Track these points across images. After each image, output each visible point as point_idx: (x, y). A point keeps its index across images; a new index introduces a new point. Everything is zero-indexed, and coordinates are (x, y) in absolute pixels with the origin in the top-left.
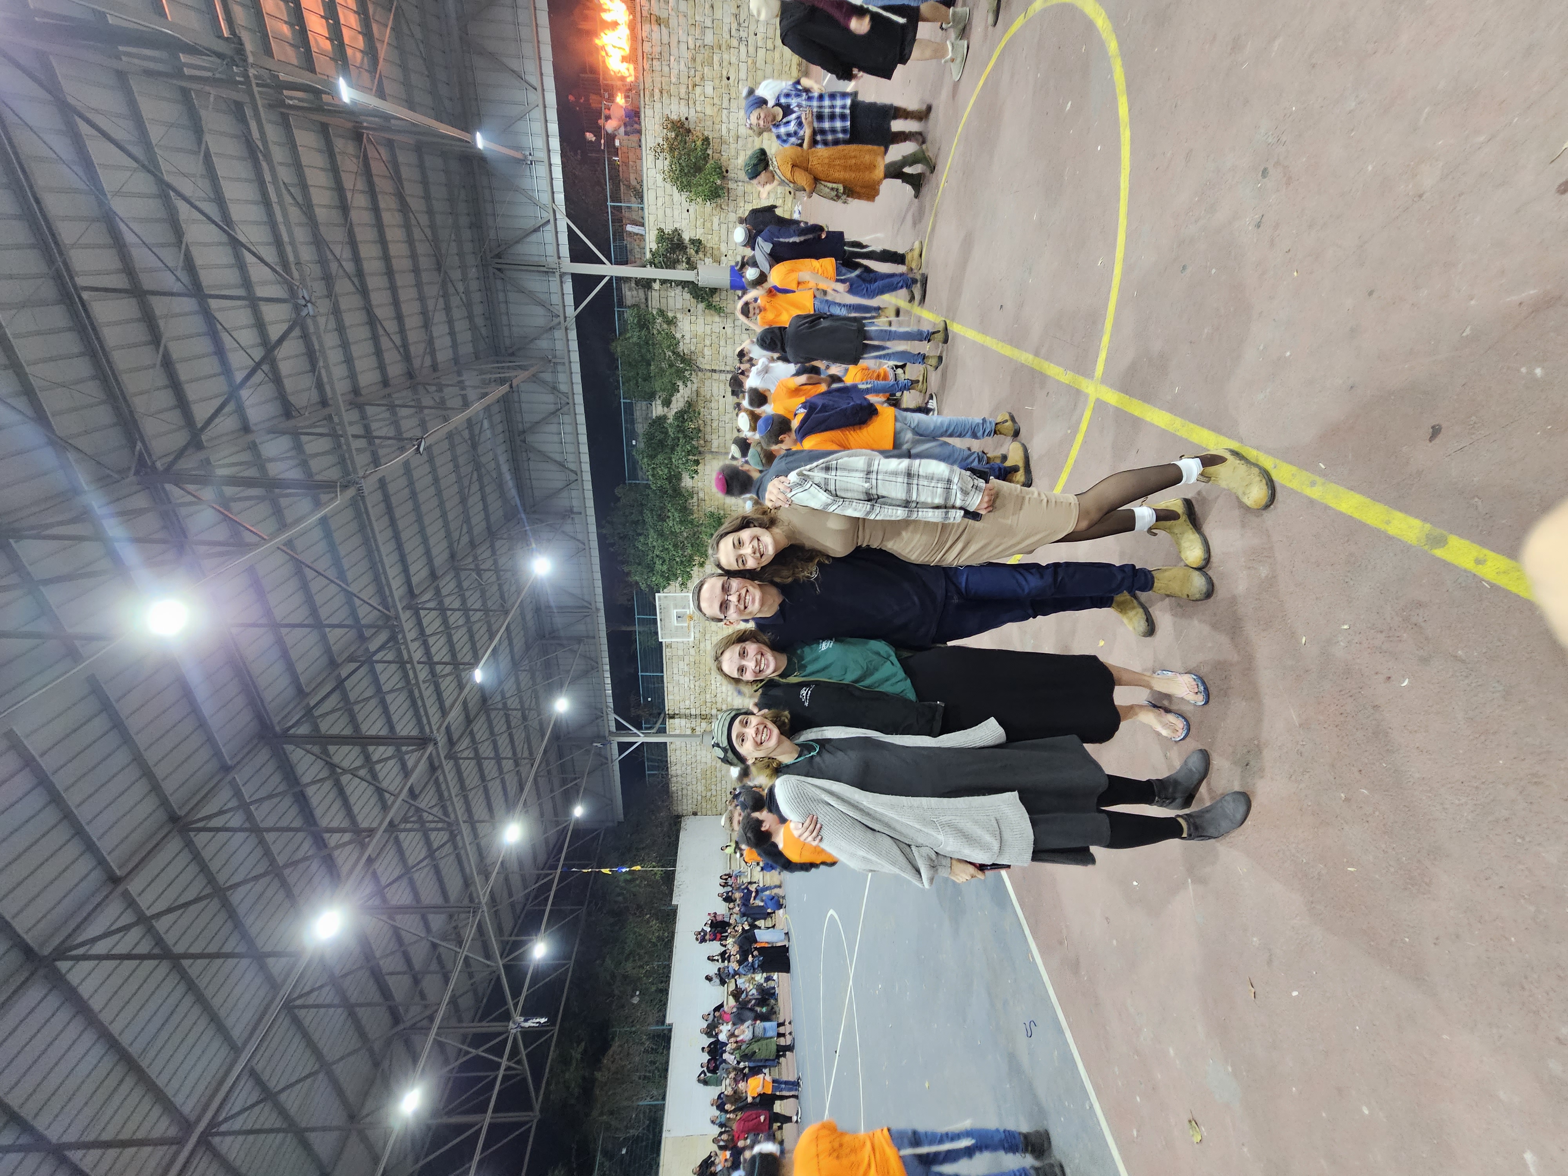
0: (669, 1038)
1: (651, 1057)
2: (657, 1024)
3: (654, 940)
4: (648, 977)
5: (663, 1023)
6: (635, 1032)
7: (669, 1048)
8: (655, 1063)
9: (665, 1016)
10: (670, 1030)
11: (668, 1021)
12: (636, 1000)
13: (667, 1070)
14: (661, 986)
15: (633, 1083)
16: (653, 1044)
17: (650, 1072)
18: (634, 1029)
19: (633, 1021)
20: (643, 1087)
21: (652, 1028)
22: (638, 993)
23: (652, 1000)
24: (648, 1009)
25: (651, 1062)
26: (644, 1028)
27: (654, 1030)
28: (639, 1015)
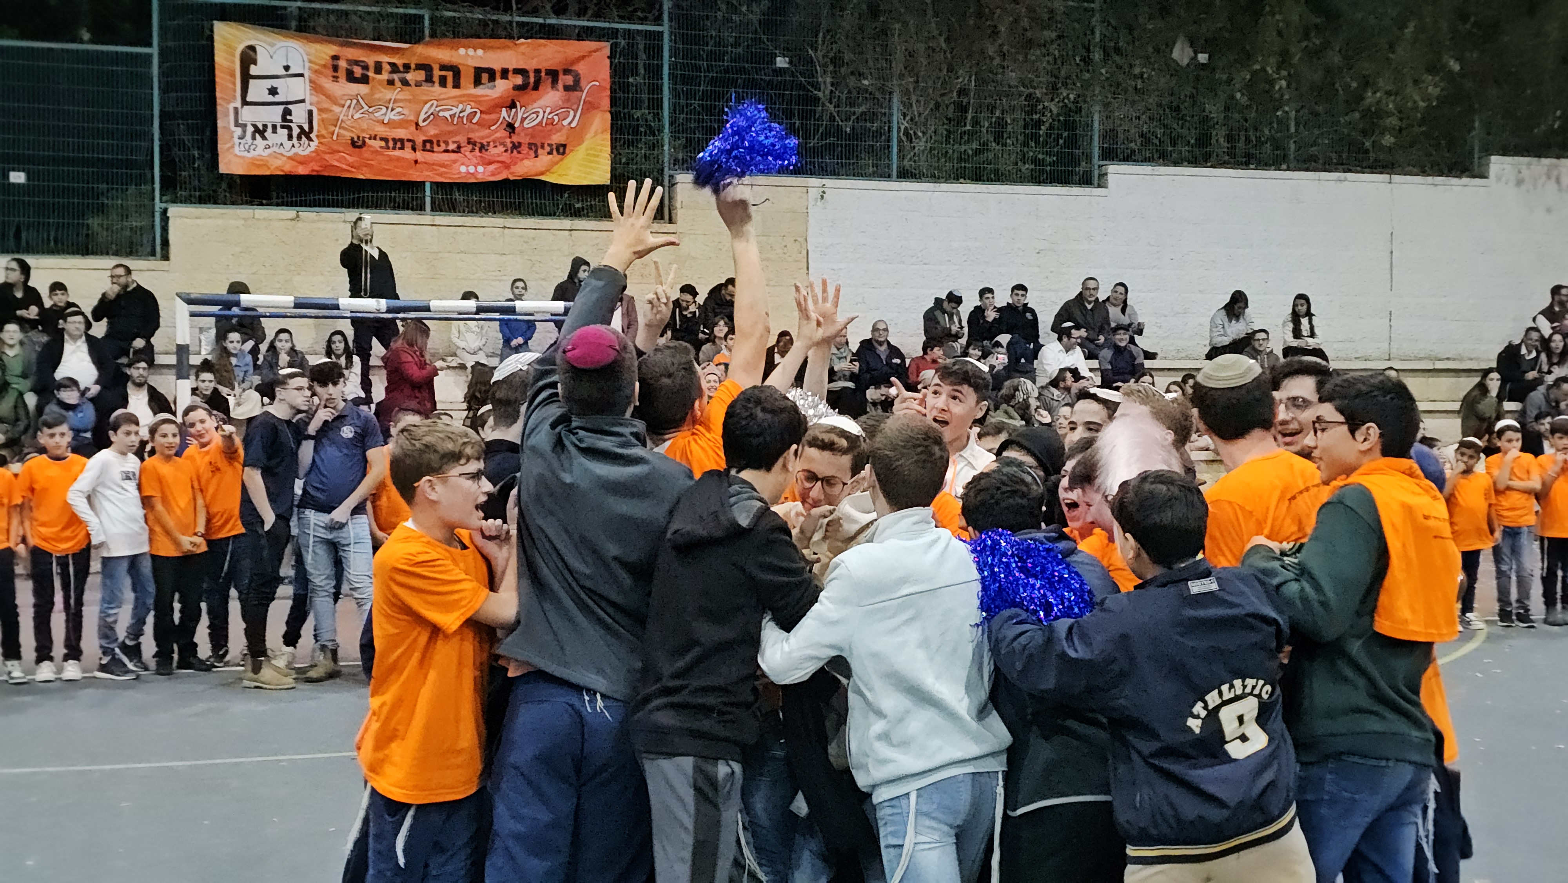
0: (1062, 178)
1: (1015, 122)
2: (1109, 135)
3: (1370, 98)
4: (1249, 87)
5: (1111, 155)
6: (1087, 60)
7: (1038, 178)
8: (999, 137)
9: (1128, 158)
10: (1086, 180)
11: (1116, 172)
12: (1181, 53)
13: (978, 177)
14: (1219, 136)
15: (950, 70)
16: (1051, 128)
17: (976, 122)
18: (1097, 56)
19: (1118, 51)
20: (937, 106)
21: (1096, 117)
22: (1203, 58)
23: (1177, 109)
24: (1152, 100)
25: (1001, 124)
26: (1098, 90)
27: (1089, 126)
28: (1137, 71)
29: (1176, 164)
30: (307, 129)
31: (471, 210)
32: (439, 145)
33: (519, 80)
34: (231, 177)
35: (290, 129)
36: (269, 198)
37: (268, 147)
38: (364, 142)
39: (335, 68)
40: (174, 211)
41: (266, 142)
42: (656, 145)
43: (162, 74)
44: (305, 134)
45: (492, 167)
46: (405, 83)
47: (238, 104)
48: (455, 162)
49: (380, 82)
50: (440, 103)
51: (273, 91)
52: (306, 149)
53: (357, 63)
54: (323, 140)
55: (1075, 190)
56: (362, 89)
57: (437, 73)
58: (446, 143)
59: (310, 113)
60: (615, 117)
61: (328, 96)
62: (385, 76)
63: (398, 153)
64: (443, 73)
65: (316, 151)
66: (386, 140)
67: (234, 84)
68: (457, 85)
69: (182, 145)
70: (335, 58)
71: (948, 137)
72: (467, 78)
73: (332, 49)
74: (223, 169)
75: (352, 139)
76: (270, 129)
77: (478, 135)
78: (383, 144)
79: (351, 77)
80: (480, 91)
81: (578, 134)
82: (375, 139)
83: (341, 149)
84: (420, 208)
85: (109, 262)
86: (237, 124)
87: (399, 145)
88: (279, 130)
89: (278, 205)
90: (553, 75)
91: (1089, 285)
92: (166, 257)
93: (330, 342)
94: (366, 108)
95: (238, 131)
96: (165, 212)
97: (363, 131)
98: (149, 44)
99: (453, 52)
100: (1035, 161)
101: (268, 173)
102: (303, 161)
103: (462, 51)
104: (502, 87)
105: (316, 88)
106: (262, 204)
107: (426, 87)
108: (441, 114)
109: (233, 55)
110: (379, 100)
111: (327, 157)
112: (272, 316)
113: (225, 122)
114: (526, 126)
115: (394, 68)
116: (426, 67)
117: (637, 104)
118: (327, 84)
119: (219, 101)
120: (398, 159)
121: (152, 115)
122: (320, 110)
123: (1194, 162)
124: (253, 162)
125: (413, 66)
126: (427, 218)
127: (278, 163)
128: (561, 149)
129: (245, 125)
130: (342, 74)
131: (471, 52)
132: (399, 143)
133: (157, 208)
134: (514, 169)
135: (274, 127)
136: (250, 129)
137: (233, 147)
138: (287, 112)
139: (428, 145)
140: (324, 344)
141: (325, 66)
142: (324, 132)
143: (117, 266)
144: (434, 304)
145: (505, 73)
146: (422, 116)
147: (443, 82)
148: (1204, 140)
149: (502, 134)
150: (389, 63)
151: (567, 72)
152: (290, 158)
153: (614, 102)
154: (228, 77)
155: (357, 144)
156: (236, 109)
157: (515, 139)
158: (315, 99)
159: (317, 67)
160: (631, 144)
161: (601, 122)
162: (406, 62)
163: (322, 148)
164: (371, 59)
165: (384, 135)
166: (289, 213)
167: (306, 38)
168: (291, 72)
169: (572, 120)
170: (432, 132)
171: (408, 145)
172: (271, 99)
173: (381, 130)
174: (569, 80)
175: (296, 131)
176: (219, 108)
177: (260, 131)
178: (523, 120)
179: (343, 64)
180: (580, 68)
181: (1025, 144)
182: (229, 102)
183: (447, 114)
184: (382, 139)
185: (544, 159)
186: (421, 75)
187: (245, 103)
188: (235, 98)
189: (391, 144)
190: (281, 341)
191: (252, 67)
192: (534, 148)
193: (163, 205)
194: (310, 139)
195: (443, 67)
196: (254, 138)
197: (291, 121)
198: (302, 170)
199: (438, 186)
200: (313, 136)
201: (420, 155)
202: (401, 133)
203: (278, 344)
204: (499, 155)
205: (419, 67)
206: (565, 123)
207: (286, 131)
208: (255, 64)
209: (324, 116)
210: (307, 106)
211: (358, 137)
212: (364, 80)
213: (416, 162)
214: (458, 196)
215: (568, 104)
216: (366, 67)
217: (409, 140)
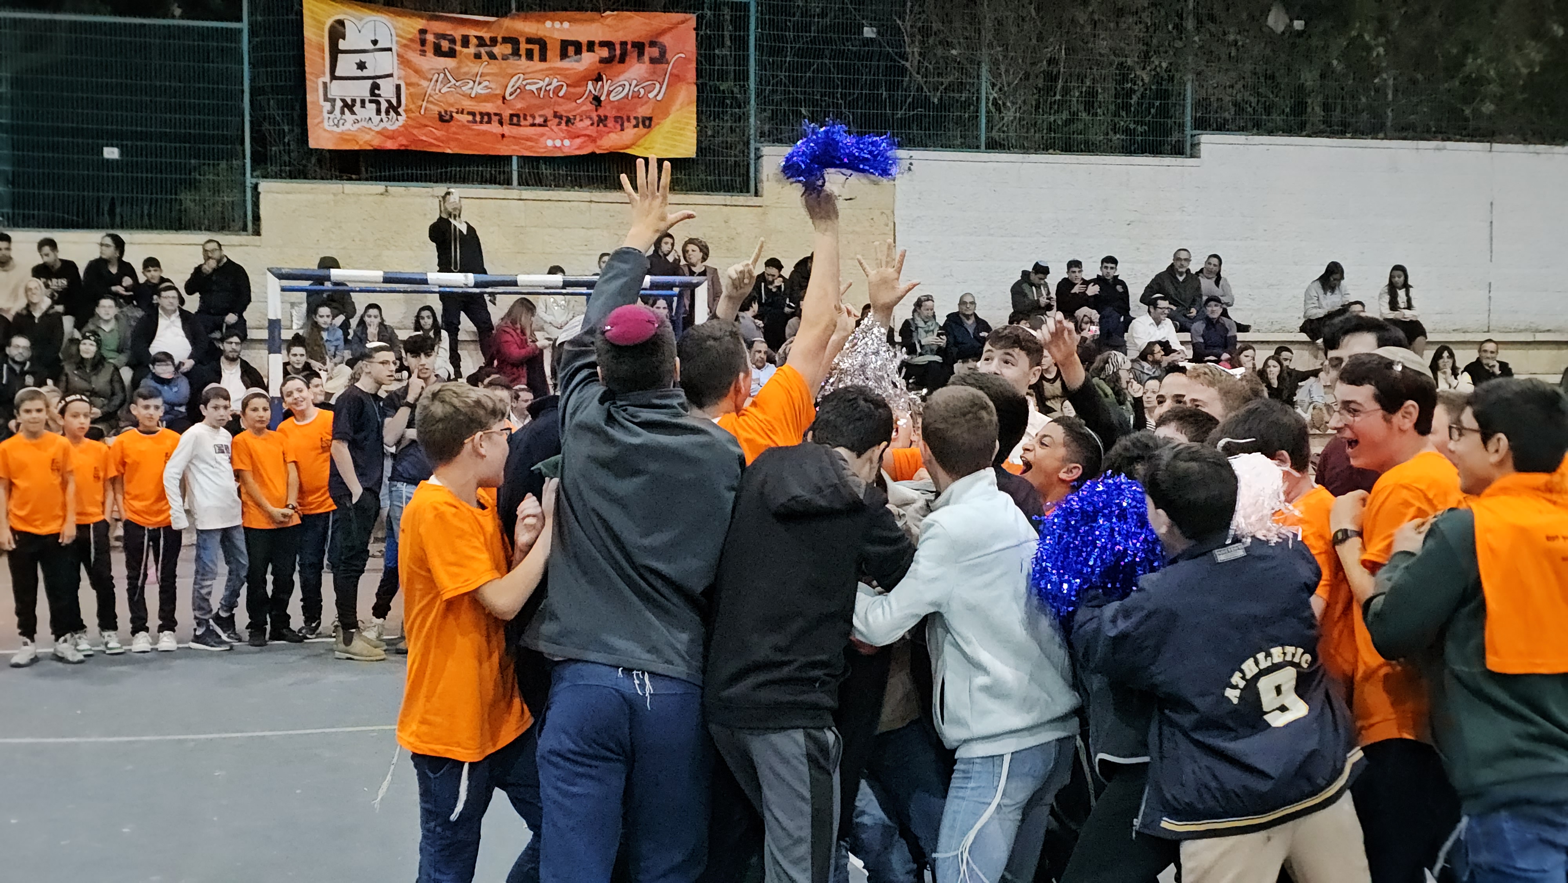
0: (1154, 149)
1: (1106, 94)
2: (1201, 104)
3: (1470, 64)
4: (1346, 54)
5: (1203, 124)
6: (1180, 28)
7: (1129, 149)
8: (1089, 107)
9: (1221, 127)
10: (1178, 150)
11: (1209, 142)
12: (1276, 20)
13: (1067, 149)
14: (1315, 105)
15: (1040, 38)
16: (1143, 96)
17: (1066, 91)
18: (1190, 24)
19: (1212, 18)
20: (1027, 76)
21: (1189, 86)
22: (1298, 25)
23: (1273, 77)
24: (1248, 67)
25: (1092, 93)
26: (1190, 59)
27: (1182, 95)
28: (1231, 37)
29: (1270, 133)
30: (395, 103)
31: (558, 183)
32: (525, 119)
33: (605, 53)
34: (319, 152)
35: (378, 103)
36: (358, 172)
37: (357, 121)
38: (452, 117)
39: (423, 42)
40: (265, 186)
41: (354, 117)
42: (742, 118)
43: (253, 49)
44: (393, 108)
45: (578, 141)
46: (492, 56)
47: (327, 78)
48: (543, 135)
49: (467, 56)
50: (527, 76)
51: (361, 66)
52: (395, 123)
53: (444, 36)
54: (412, 115)
55: (1168, 160)
56: (449, 63)
57: (523, 46)
58: (534, 118)
59: (398, 87)
60: (700, 89)
61: (417, 71)
62: (472, 50)
63: (485, 127)
64: (530, 46)
65: (403, 126)
66: (473, 114)
67: (323, 59)
68: (543, 58)
69: (273, 121)
70: (423, 32)
71: (1037, 107)
72: (553, 52)
73: (420, 23)
74: (312, 144)
75: (440, 114)
76: (358, 104)
77: (564, 108)
78: (470, 118)
79: (438, 51)
80: (566, 64)
81: (664, 107)
82: (462, 113)
83: (429, 123)
84: (508, 182)
85: (201, 237)
86: (326, 99)
87: (486, 119)
88: (367, 104)
89: (367, 180)
90: (639, 47)
91: (1180, 258)
92: (257, 232)
93: (418, 317)
94: (453, 81)
95: (327, 106)
96: (255, 187)
97: (452, 105)
98: (240, 20)
99: (540, 26)
100: (1127, 131)
101: (357, 148)
102: (391, 136)
103: (548, 24)
104: (588, 60)
105: (404, 61)
106: (350, 179)
107: (512, 61)
108: (528, 87)
109: (323, 30)
110: (466, 73)
111: (415, 132)
112: (361, 291)
113: (314, 97)
114: (612, 98)
115: (481, 42)
116: (513, 41)
117: (723, 76)
118: (414, 57)
119: (307, 76)
120: (485, 133)
121: (243, 92)
122: (407, 84)
123: (1289, 131)
124: (342, 137)
125: (500, 39)
126: (514, 192)
127: (368, 137)
128: (647, 122)
129: (334, 100)
130: (429, 48)
131: (557, 25)
132: (487, 117)
133: (248, 184)
134: (599, 143)
135: (363, 102)
136: (339, 104)
137: (322, 122)
138: (375, 87)
139: (515, 119)
140: (413, 320)
141: (411, 40)
142: (412, 106)
143: (210, 241)
144: (522, 279)
145: (591, 46)
146: (509, 90)
147: (530, 55)
148: (1300, 108)
149: (589, 107)
150: (476, 37)
151: (653, 44)
152: (378, 133)
153: (699, 73)
154: (317, 52)
155: (444, 119)
156: (325, 84)
157: (601, 112)
158: (403, 73)
159: (404, 42)
160: (717, 116)
161: (687, 94)
162: (493, 35)
163: (410, 122)
164: (458, 33)
165: (471, 109)
166: (379, 187)
167: (393, 13)
168: (378, 46)
169: (658, 92)
170: (519, 105)
171: (495, 119)
172: (359, 73)
173: (468, 105)
174: (655, 52)
175: (384, 106)
176: (308, 82)
177: (348, 106)
178: (609, 94)
179: (430, 38)
180: (666, 40)
181: (1116, 114)
182: (318, 77)
183: (533, 88)
184: (469, 113)
185: (630, 133)
186: (508, 49)
187: (334, 77)
188: (324, 73)
189: (478, 118)
190: (370, 316)
191: (341, 41)
192: (621, 120)
193: (254, 181)
194: (398, 114)
195: (529, 41)
196: (343, 113)
197: (379, 96)
198: (390, 145)
199: (524, 160)
200: (400, 110)
201: (507, 129)
202: (489, 108)
203: (366, 319)
204: (586, 128)
205: (505, 40)
206: (651, 95)
207: (374, 106)
208: (344, 38)
209: (412, 90)
210: (395, 80)
211: (446, 112)
212: (452, 54)
213: (503, 136)
214: (545, 170)
215: (653, 77)
216: (453, 41)
217: (496, 114)
